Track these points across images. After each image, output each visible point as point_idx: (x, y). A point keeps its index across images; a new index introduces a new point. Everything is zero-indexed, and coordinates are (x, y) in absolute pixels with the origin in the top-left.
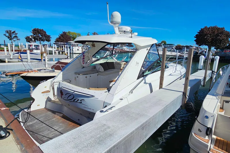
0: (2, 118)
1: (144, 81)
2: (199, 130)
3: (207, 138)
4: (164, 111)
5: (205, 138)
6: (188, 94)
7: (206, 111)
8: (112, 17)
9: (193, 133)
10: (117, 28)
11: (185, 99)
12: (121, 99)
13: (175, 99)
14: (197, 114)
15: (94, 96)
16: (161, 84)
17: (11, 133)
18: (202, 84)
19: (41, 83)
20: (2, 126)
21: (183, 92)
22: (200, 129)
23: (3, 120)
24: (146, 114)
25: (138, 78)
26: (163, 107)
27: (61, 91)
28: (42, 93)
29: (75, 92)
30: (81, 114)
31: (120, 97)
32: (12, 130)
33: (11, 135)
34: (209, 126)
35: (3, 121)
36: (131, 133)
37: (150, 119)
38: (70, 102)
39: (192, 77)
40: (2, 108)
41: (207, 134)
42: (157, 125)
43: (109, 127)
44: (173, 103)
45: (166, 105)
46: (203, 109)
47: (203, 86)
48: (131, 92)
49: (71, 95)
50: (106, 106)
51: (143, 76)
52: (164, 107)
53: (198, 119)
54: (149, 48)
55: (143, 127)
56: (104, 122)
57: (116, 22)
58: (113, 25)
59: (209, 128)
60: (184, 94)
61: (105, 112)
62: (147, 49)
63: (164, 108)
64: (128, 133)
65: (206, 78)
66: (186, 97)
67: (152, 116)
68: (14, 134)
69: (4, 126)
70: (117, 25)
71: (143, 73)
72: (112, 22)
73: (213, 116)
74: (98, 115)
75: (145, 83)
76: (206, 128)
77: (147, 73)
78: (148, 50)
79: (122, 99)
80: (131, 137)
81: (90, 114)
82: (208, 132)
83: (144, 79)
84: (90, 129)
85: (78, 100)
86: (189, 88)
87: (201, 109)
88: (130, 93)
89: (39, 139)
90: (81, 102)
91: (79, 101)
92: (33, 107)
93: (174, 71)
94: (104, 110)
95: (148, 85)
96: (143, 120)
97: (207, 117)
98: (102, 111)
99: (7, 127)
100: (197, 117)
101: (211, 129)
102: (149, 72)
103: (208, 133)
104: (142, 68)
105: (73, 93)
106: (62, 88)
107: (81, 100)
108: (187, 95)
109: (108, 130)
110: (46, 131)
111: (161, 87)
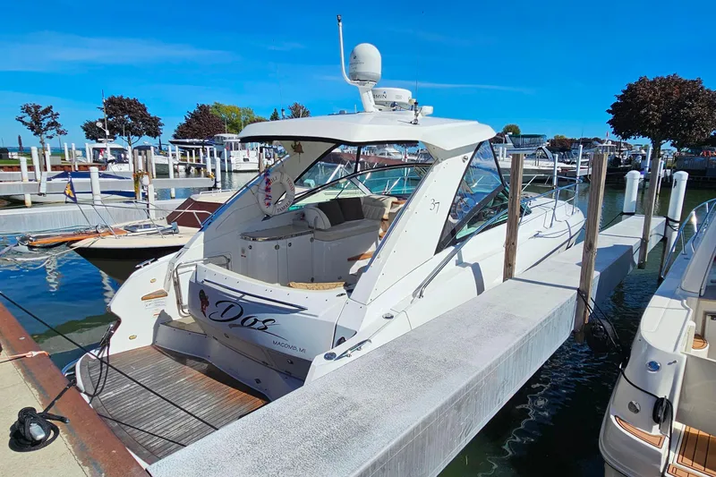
0: (30, 385)
1: (456, 257)
2: (632, 407)
3: (656, 430)
4: (521, 351)
5: (650, 430)
6: (593, 293)
7: (650, 347)
8: (354, 61)
9: (612, 417)
10: (370, 93)
11: (585, 312)
12: (386, 318)
13: (554, 313)
14: (624, 356)
15: (303, 309)
16: (510, 265)
17: (60, 433)
18: (636, 259)
19: (140, 267)
20: (34, 410)
21: (578, 290)
22: (634, 402)
23: (33, 389)
24: (465, 360)
25: (438, 250)
26: (518, 339)
27: (202, 292)
28: (143, 299)
29: (246, 297)
30: (265, 364)
31: (387, 311)
32: (62, 419)
33: (62, 438)
34: (663, 393)
35: (35, 391)
36: (424, 423)
37: (478, 378)
38: (231, 326)
39: (604, 240)
40: (30, 353)
41: (657, 420)
42: (500, 394)
43: (355, 407)
44: (548, 324)
45: (527, 332)
46: (642, 339)
47: (640, 266)
48: (419, 292)
49: (232, 306)
50: (341, 341)
51: (454, 243)
52: (521, 337)
53: (627, 371)
54: (469, 155)
55: (459, 403)
56: (341, 391)
57: (369, 77)
58: (357, 85)
59: (663, 399)
60: (582, 294)
61: (340, 358)
62: (465, 158)
63: (523, 341)
64: (415, 424)
65: (647, 241)
66: (586, 304)
67: (485, 366)
68: (70, 432)
69: (40, 410)
70: (370, 85)
71: (454, 232)
72: (353, 76)
73: (675, 362)
74: (320, 369)
75: (460, 263)
76: (653, 401)
77: (465, 231)
78: (467, 162)
79: (392, 317)
80: (424, 436)
81: (292, 363)
82: (660, 411)
83: (457, 251)
84: (299, 411)
85: (256, 320)
86: (596, 274)
87: (637, 338)
88: (414, 295)
89: (140, 442)
90: (266, 328)
91: (259, 324)
92: (119, 344)
93: (548, 225)
94: (338, 350)
95: (469, 269)
96: (456, 383)
97: (654, 366)
98: (330, 357)
99: (46, 410)
100: (624, 366)
101: (670, 403)
102: (472, 230)
103: (661, 415)
104: (450, 219)
105: (240, 298)
106: (205, 283)
107: (264, 322)
108: (589, 299)
109: (354, 415)
110: (160, 418)
111: (508, 273)
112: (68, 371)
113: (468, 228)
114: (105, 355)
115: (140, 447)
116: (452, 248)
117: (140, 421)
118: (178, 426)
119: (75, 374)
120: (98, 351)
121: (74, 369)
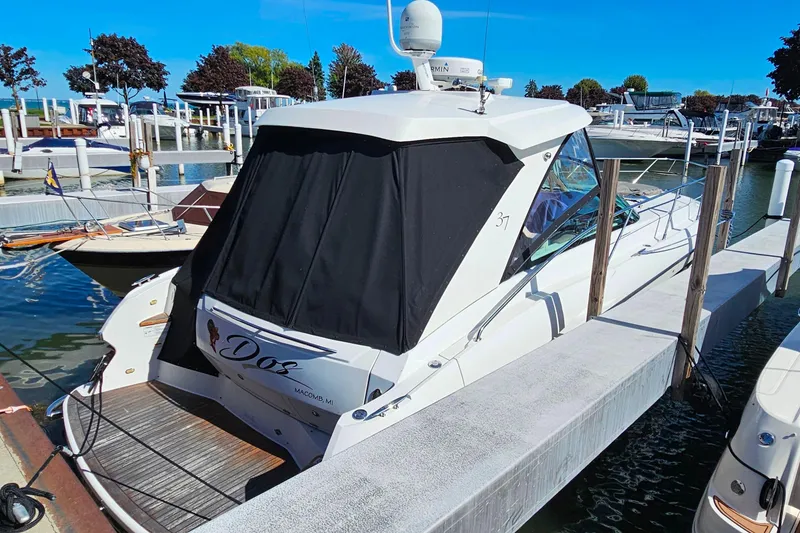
0: (11, 449)
1: (528, 288)
2: (736, 487)
3: (762, 517)
4: (592, 420)
5: (755, 516)
6: (698, 341)
7: (764, 415)
8: (406, 23)
9: (711, 499)
10: (428, 65)
11: (686, 364)
12: (432, 366)
13: (642, 370)
15: (332, 352)
16: (596, 300)
17: (46, 512)
18: (771, 287)
20: (16, 485)
21: (679, 336)
22: (739, 482)
23: (14, 455)
24: (517, 433)
25: (507, 276)
26: (589, 406)
27: (210, 322)
28: (141, 325)
29: (262, 333)
30: (287, 413)
31: (433, 358)
32: (48, 496)
33: (48, 517)
34: (775, 473)
35: (17, 458)
36: (458, 515)
37: (532, 456)
38: (245, 366)
40: (9, 408)
41: (764, 505)
42: (561, 472)
43: (378, 491)
44: (633, 383)
45: (602, 396)
46: (756, 404)
47: (779, 293)
48: (476, 334)
49: (246, 343)
50: (376, 394)
52: (593, 403)
53: (733, 443)
54: (553, 151)
56: (364, 470)
57: (423, 44)
58: (410, 56)
59: (773, 480)
60: (684, 342)
61: (371, 417)
62: (548, 156)
63: (595, 407)
64: (445, 517)
65: (789, 262)
66: (688, 355)
67: (542, 442)
68: (56, 511)
69: (23, 484)
70: (426, 55)
72: (406, 45)
73: (793, 435)
74: (348, 433)
75: (535, 294)
76: (761, 482)
77: (546, 248)
78: (550, 161)
79: (439, 365)
80: (457, 528)
81: (317, 415)
82: (769, 495)
83: (531, 279)
84: (314, 495)
85: (274, 362)
86: (704, 315)
87: (751, 400)
88: (470, 338)
90: (286, 372)
91: (278, 367)
92: (114, 378)
93: (660, 234)
94: (371, 407)
95: (542, 303)
96: (504, 463)
97: (767, 439)
98: (360, 415)
99: (30, 483)
100: (731, 435)
101: (782, 486)
102: (555, 247)
103: (769, 499)
104: (525, 230)
105: (256, 334)
106: (214, 311)
107: (284, 365)
108: (693, 349)
109: (376, 502)
110: (161, 475)
111: (593, 311)
112: (54, 411)
113: (551, 243)
114: (97, 392)
115: (138, 510)
116: (524, 274)
117: (137, 477)
118: (182, 485)
119: (61, 415)
120: (88, 387)
121: (60, 407)
